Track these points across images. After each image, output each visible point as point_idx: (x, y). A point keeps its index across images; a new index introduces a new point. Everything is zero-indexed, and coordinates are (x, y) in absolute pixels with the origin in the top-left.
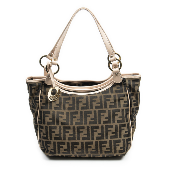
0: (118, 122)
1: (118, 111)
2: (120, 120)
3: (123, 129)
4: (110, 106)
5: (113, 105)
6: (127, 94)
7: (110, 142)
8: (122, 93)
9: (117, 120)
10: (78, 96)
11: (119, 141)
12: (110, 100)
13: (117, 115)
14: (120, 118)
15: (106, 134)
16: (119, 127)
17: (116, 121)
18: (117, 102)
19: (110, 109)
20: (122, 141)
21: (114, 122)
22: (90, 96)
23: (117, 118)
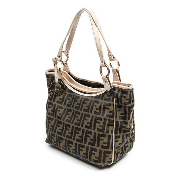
0: (98, 131)
1: (100, 119)
2: (100, 129)
3: (101, 139)
4: (95, 113)
5: (97, 112)
6: (114, 104)
7: (88, 148)
8: (109, 102)
9: (98, 129)
10: (77, 95)
11: (96, 150)
12: (96, 106)
13: (99, 123)
14: (101, 127)
15: (85, 139)
16: (98, 136)
17: (96, 129)
18: (102, 110)
19: (93, 115)
20: (98, 151)
21: (94, 129)
22: (85, 97)
23: (98, 126)
